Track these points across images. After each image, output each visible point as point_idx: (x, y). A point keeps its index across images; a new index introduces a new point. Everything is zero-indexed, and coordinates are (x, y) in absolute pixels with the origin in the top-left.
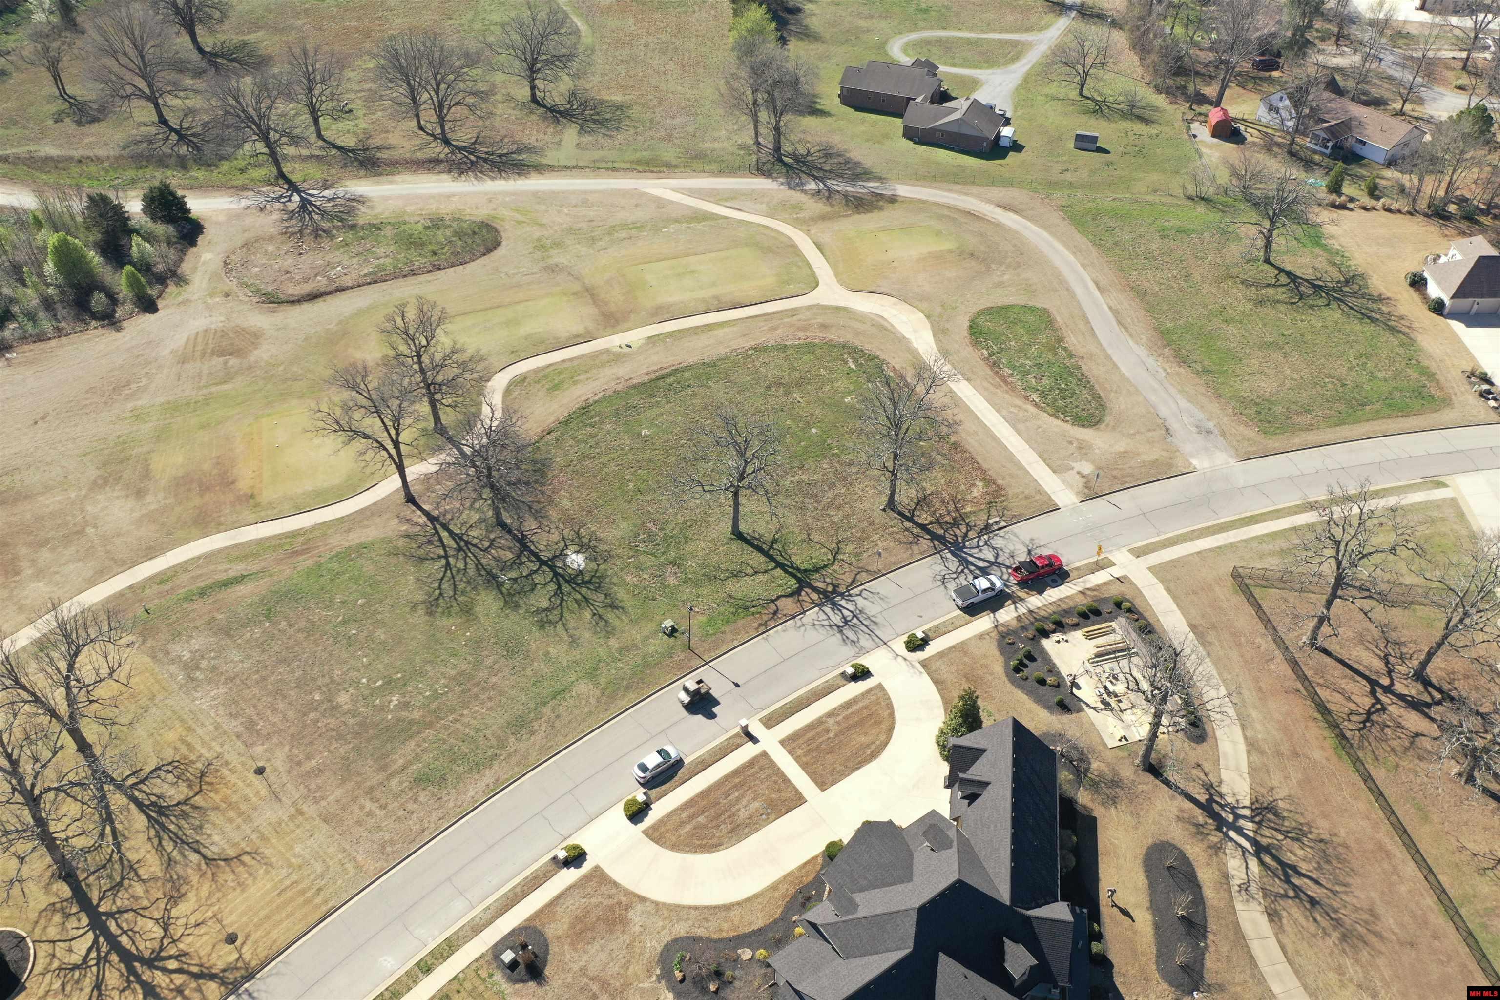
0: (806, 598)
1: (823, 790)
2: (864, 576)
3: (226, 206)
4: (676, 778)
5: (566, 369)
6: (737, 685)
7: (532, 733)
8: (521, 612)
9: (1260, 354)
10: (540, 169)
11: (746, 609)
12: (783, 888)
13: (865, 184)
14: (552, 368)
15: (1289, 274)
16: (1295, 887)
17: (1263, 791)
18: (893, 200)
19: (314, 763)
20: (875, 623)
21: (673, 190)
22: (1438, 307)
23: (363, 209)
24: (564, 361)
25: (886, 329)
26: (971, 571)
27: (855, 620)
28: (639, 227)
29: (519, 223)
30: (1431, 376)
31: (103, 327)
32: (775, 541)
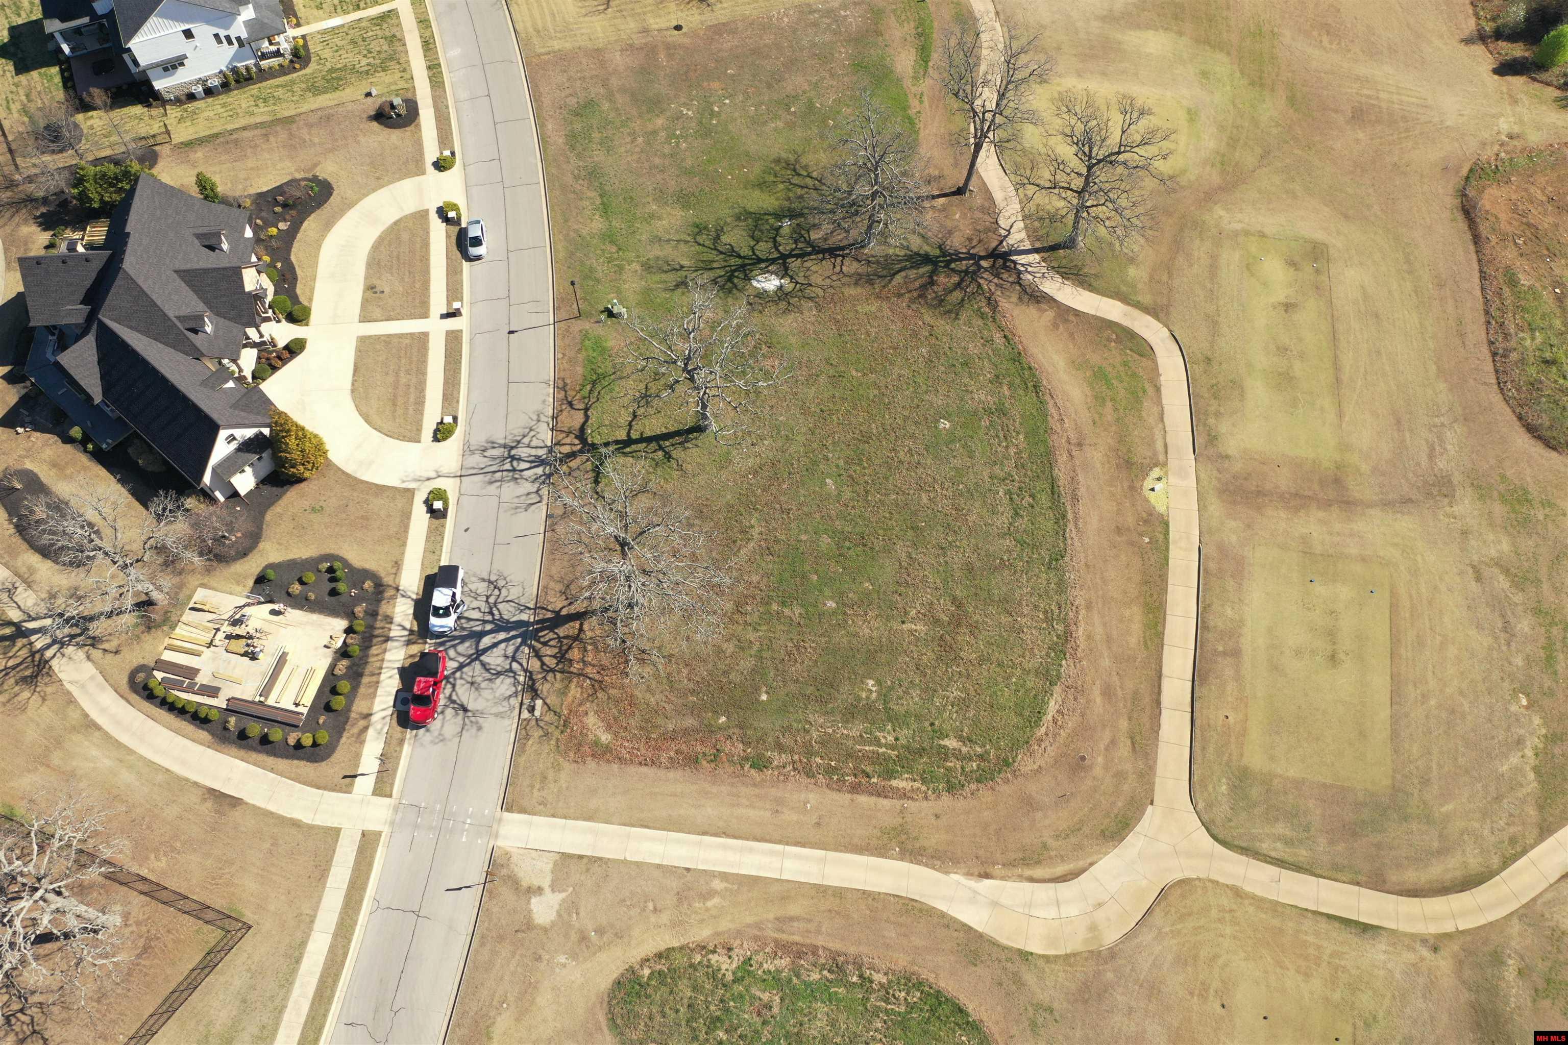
0: (568, 440)
1: (358, 337)
6: (511, 332)
11: (594, 383)
20: (491, 483)
26: (485, 622)
27: (508, 466)
32: (668, 456)
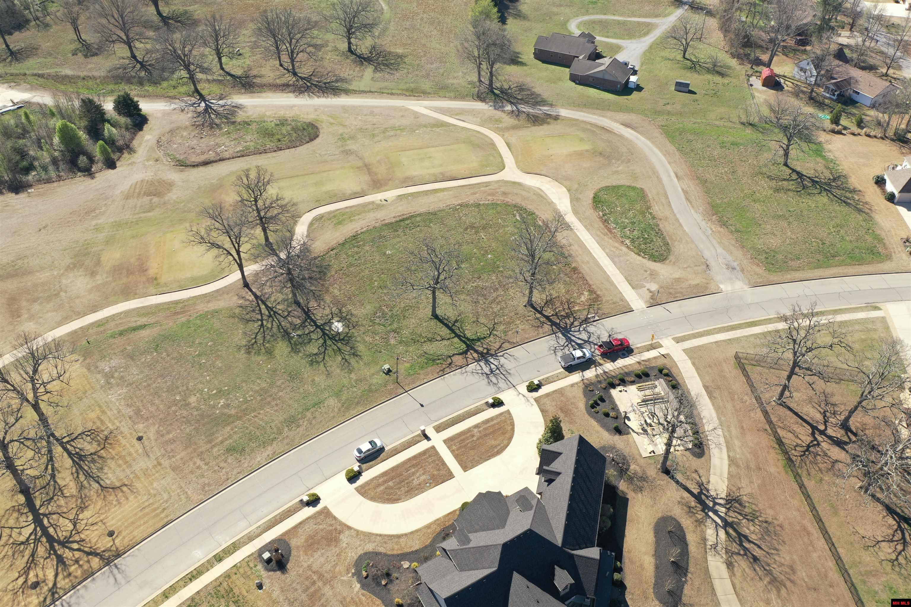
0: (471, 357)
1: (465, 471)
2: (506, 345)
3: (162, 108)
4: (379, 458)
5: (347, 212)
6: (422, 406)
7: (298, 426)
8: (300, 355)
9: (773, 222)
10: (347, 92)
11: (434, 360)
12: (434, 527)
13: (541, 108)
14: (339, 212)
15: (798, 173)
16: (745, 549)
17: (734, 489)
18: (556, 118)
19: (171, 436)
20: (510, 374)
21: (426, 107)
22: (891, 198)
23: (240, 112)
24: (346, 208)
25: (542, 197)
26: (572, 346)
27: (498, 371)
28: (402, 129)
29: (331, 124)
30: (880, 240)
31: (84, 176)
32: (456, 321)
